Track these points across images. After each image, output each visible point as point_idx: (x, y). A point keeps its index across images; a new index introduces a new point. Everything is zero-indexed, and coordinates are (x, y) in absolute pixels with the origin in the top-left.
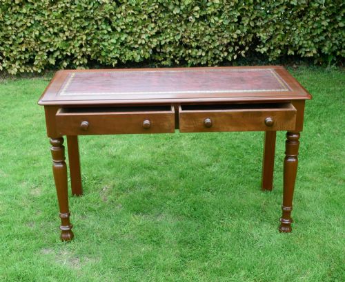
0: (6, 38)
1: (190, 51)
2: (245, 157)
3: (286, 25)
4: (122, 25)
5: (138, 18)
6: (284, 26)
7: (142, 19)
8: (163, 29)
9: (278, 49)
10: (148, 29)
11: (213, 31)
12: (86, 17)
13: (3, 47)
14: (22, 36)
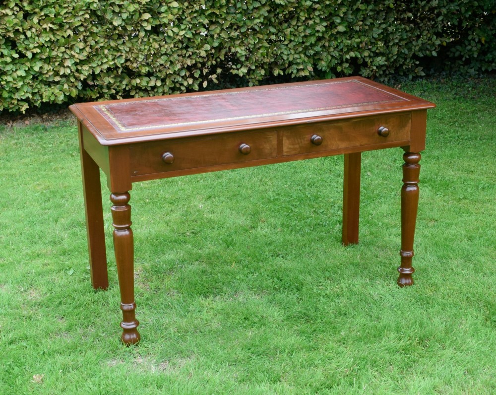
1: (138, 81)
3: (271, 33)
4: (35, 47)
5: (58, 35)
6: (268, 34)
7: (66, 36)
8: (97, 50)
9: (260, 68)
10: (75, 52)
11: (171, 49)
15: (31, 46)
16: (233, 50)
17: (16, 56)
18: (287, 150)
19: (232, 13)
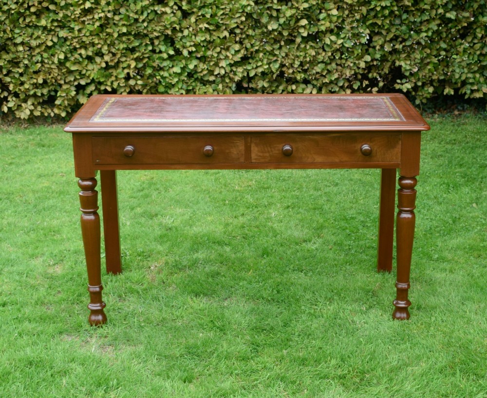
0: (15, 63)
1: (294, 87)
2: (361, 231)
4: (191, 46)
5: (214, 35)
7: (221, 37)
8: (252, 53)
9: (429, 85)
10: (230, 53)
11: (329, 57)
12: (137, 33)
13: (10, 77)
14: (39, 61)
15: (188, 44)
16: (397, 64)
17: (172, 52)
18: (256, 157)
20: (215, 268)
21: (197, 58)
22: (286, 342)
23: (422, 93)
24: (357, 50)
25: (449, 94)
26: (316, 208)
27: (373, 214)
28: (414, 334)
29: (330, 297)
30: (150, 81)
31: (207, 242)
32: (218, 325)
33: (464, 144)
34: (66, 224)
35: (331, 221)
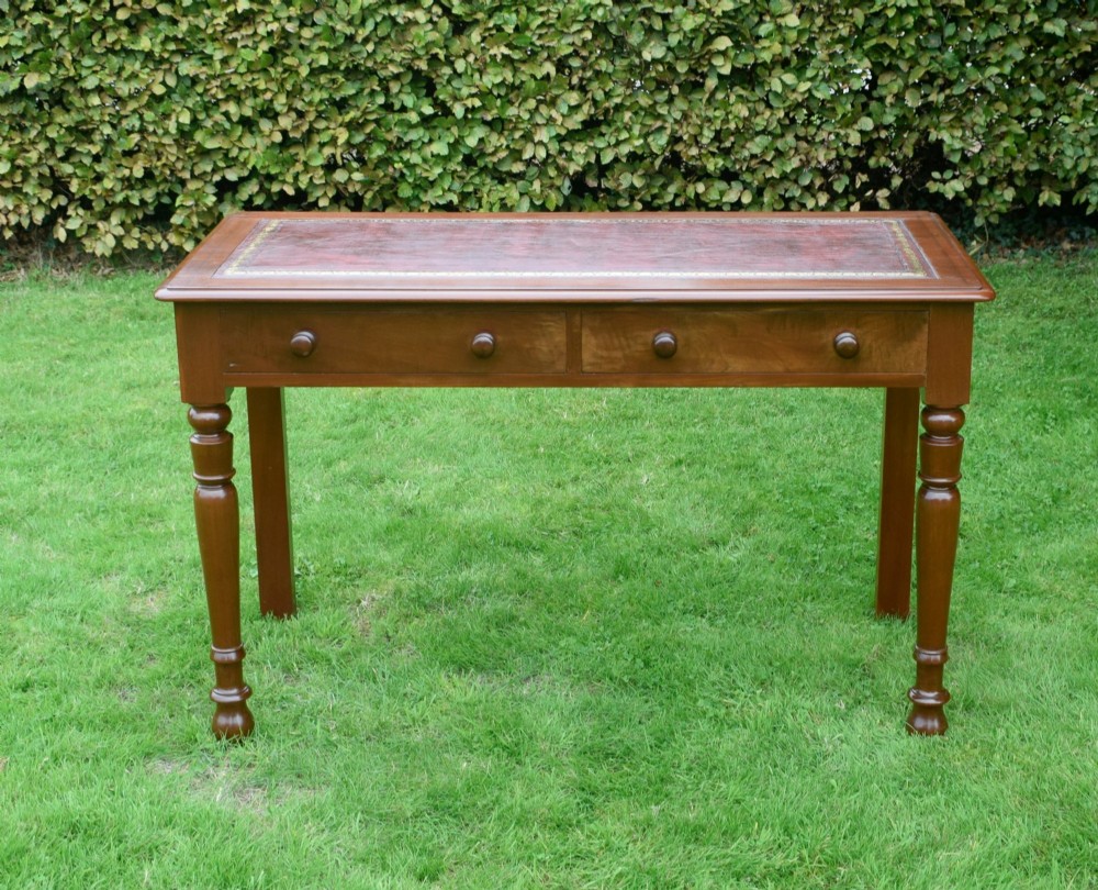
0: (83, 132)
1: (701, 188)
2: (841, 520)
5: (523, 72)
6: (1024, 105)
7: (539, 76)
8: (607, 111)
9: (1005, 184)
10: (557, 111)
11: (779, 121)
12: (351, 66)
13: (73, 164)
14: (136, 129)
15: (465, 91)
16: (933, 136)
17: (428, 110)
18: (592, 360)
19: (933, 49)
20: (505, 605)
21: (485, 123)
22: (659, 787)
23: (989, 201)
24: (843, 105)
25: (1050, 205)
26: (743, 466)
27: (870, 480)
28: (955, 768)
29: (764, 677)
30: (382, 174)
31: (492, 543)
32: (504, 743)
33: (1081, 319)
34: (179, 499)
35: (774, 495)
